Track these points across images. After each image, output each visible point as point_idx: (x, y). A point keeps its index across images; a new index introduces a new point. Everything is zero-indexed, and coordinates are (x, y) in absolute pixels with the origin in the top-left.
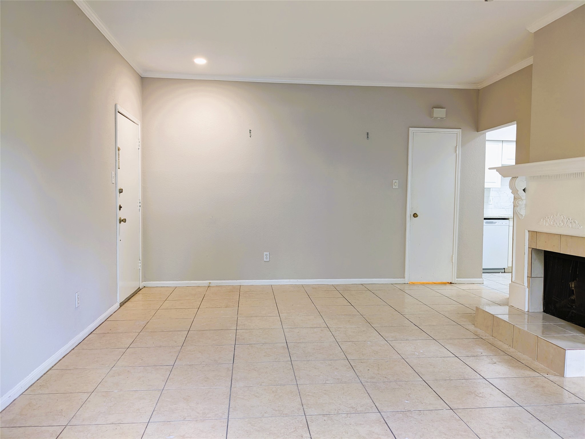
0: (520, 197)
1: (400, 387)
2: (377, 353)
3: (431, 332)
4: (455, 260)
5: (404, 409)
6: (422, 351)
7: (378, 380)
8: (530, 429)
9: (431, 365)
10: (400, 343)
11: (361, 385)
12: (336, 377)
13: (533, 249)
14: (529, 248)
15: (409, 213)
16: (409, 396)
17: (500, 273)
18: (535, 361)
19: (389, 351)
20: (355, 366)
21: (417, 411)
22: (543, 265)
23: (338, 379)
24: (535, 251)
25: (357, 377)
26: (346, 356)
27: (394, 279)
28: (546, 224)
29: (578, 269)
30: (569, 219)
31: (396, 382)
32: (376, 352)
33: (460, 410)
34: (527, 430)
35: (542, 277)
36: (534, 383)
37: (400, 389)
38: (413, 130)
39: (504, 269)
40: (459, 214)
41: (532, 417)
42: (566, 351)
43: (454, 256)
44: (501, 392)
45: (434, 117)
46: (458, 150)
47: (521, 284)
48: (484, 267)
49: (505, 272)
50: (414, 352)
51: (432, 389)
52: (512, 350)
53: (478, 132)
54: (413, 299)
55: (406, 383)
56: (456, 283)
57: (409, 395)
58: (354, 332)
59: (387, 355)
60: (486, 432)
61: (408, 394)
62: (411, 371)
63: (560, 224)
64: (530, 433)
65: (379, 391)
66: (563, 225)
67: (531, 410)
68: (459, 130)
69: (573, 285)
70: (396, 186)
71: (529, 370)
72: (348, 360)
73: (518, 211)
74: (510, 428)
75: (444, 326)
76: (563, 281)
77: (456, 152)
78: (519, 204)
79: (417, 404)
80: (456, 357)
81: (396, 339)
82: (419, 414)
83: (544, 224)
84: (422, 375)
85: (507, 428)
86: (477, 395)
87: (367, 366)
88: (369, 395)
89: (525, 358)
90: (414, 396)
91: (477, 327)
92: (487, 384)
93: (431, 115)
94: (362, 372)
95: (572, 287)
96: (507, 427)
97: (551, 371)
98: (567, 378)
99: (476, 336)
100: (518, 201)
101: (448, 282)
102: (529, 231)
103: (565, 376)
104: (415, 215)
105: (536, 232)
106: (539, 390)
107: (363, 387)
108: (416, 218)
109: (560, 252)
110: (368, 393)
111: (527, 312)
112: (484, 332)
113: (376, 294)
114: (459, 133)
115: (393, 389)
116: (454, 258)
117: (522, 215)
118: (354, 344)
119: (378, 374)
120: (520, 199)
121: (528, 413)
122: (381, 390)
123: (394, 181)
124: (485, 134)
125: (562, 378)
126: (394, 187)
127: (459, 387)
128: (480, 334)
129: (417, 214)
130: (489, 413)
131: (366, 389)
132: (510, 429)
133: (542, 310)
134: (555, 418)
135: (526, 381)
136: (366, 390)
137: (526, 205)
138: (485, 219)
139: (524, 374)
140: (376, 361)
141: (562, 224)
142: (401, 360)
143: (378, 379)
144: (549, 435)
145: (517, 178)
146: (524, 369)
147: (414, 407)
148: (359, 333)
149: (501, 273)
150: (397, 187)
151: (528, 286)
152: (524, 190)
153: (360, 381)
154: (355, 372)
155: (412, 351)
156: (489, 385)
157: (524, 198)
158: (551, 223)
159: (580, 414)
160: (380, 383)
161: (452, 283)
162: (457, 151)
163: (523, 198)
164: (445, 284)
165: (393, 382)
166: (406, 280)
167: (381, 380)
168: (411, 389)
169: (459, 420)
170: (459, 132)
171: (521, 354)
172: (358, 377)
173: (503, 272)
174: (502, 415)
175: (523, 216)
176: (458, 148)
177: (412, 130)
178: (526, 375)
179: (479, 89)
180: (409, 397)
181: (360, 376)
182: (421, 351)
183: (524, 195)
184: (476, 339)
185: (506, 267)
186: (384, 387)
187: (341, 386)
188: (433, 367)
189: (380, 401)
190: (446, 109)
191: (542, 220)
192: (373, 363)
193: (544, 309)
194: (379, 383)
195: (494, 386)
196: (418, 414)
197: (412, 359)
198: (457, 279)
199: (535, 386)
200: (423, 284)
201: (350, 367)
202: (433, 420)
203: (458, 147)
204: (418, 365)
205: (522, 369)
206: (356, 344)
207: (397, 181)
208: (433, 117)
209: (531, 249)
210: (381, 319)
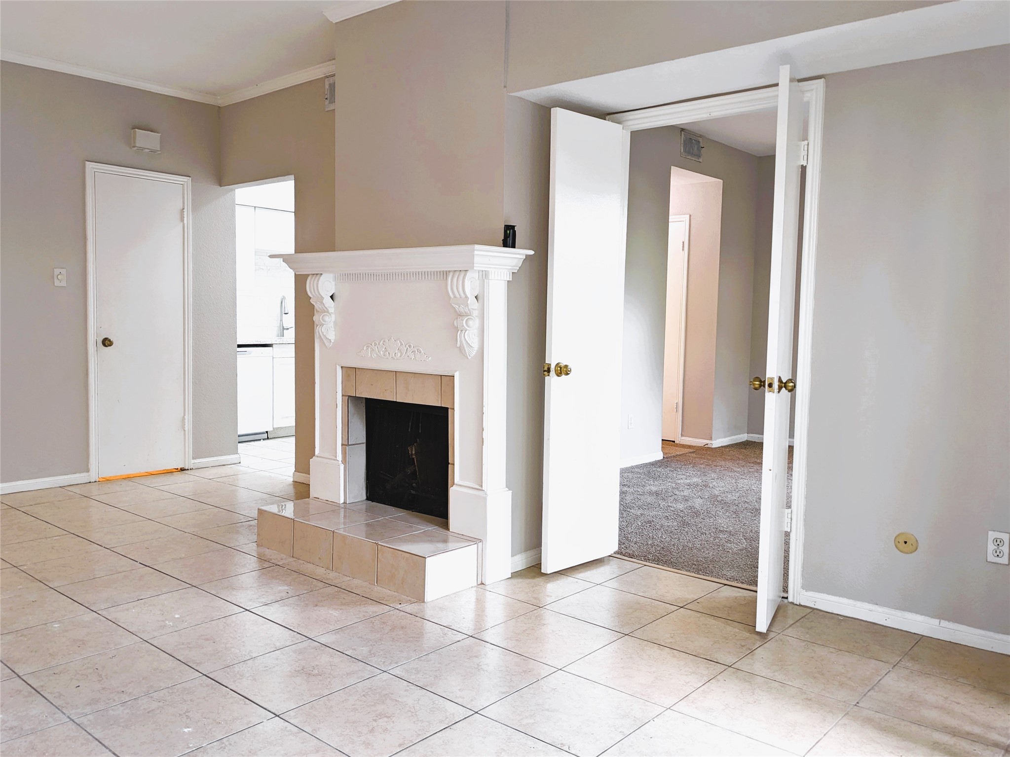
0: (326, 309)
1: (161, 704)
2: (84, 644)
3: (181, 572)
4: (189, 426)
5: (189, 748)
6: (178, 614)
7: (107, 703)
8: (414, 707)
9: (207, 640)
10: (127, 610)
11: (74, 726)
12: (6, 725)
13: (349, 396)
14: (343, 395)
15: (93, 337)
16: (188, 717)
17: (260, 440)
18: (375, 585)
19: (109, 633)
20: (42, 686)
21: (215, 744)
22: (364, 423)
23: (11, 729)
24: (352, 400)
25: (57, 710)
26: (11, 669)
27: (66, 477)
28: (371, 356)
29: (420, 425)
30: (410, 346)
31: (150, 695)
32: (81, 643)
33: (292, 713)
34: (410, 711)
35: (363, 443)
36: (388, 624)
37: (163, 708)
38: (94, 167)
39: (267, 432)
40: (193, 339)
41: (408, 686)
42: (427, 559)
43: (186, 417)
44: (346, 656)
45: (137, 145)
46: (185, 216)
47: (331, 459)
48: (239, 433)
49: (268, 438)
50: (163, 621)
51: (226, 687)
52: (332, 575)
53: (221, 186)
54: (119, 511)
55: (171, 691)
56: (193, 469)
57: (187, 714)
58: (11, 609)
59: (108, 643)
60: (350, 738)
61: (185, 713)
62: (171, 663)
63: (396, 355)
64: (416, 715)
65: (119, 726)
66: (400, 356)
67: (401, 673)
68: (185, 179)
69: (412, 451)
70: (61, 282)
71: (371, 604)
72: (18, 676)
73: (323, 333)
74: (385, 717)
75: (203, 555)
76: (397, 446)
77: (182, 220)
78: (325, 322)
79: (210, 727)
80: (247, 610)
81: (115, 602)
82: (221, 748)
83: (369, 354)
84: (197, 666)
85: (380, 719)
86: (309, 674)
87: (72, 679)
88: (100, 743)
89: (357, 583)
90: (197, 713)
91: (262, 546)
92: (318, 646)
93: (130, 142)
94: (64, 696)
95: (412, 454)
96: (379, 717)
97: (403, 596)
98: (428, 602)
99: (267, 563)
100: (323, 317)
101: (176, 468)
102: (342, 367)
103: (425, 601)
104: (107, 342)
105: (355, 368)
106: (399, 635)
107: (80, 729)
108: (109, 347)
109: (396, 399)
110: (96, 739)
111: (343, 505)
112: (277, 553)
113: (32, 513)
114: (187, 184)
115: (148, 712)
116: (186, 421)
117: (330, 340)
118: (21, 636)
119: (103, 689)
120: (325, 312)
121: (400, 680)
122: (122, 724)
123: (57, 271)
124: (233, 192)
125: (422, 604)
126: (57, 283)
127: (274, 667)
128: (271, 558)
129: (110, 340)
130: (343, 701)
131: (88, 732)
132: (385, 719)
133: (365, 497)
134: (441, 676)
135: (374, 624)
136: (89, 734)
137: (335, 322)
138: (239, 346)
139: (367, 612)
140: (88, 663)
141: (399, 354)
142: (143, 645)
143: (108, 701)
144: (444, 708)
145: (320, 276)
146: (364, 604)
147: (206, 737)
148: (23, 608)
149: (262, 440)
150: (64, 284)
151: (344, 461)
152: (332, 297)
153: (68, 717)
154: (46, 699)
155: (159, 621)
156: (322, 648)
157: (333, 311)
158: (380, 354)
159: (469, 658)
160: (116, 708)
161: (185, 470)
162: (185, 219)
163: (330, 311)
164: (169, 472)
165: (143, 697)
166: (93, 476)
167: (114, 700)
168: (185, 701)
169: (298, 733)
170: (187, 182)
171: (349, 578)
172: (59, 709)
173: (266, 439)
174: (363, 697)
175: (332, 341)
176: (185, 213)
177: (91, 166)
178: (371, 613)
179: (219, 107)
180: (187, 719)
181: (63, 705)
182: (177, 616)
183: (333, 306)
184: (269, 569)
185: (270, 429)
186: (128, 713)
187: (26, 742)
188: (212, 641)
189: (129, 747)
190: (159, 135)
191: (365, 348)
192: (84, 668)
193: (368, 495)
194: (113, 709)
195: (330, 648)
196: (219, 747)
197: (164, 636)
198: (193, 461)
199: (391, 630)
200: (128, 478)
201: (31, 693)
202: (252, 750)
203: (185, 210)
204: (182, 646)
205: (360, 604)
206: (25, 636)
207: (63, 271)
208: (134, 147)
209: (347, 398)
210: (65, 567)
